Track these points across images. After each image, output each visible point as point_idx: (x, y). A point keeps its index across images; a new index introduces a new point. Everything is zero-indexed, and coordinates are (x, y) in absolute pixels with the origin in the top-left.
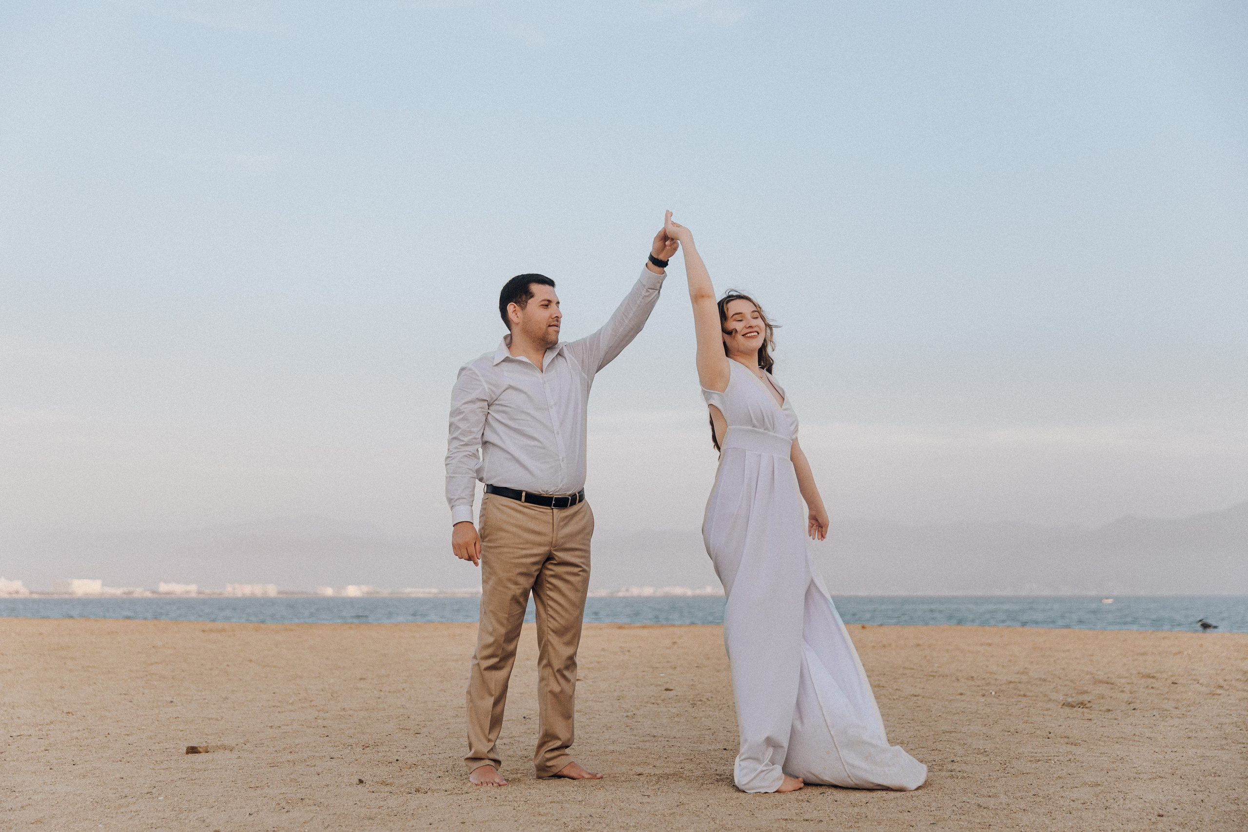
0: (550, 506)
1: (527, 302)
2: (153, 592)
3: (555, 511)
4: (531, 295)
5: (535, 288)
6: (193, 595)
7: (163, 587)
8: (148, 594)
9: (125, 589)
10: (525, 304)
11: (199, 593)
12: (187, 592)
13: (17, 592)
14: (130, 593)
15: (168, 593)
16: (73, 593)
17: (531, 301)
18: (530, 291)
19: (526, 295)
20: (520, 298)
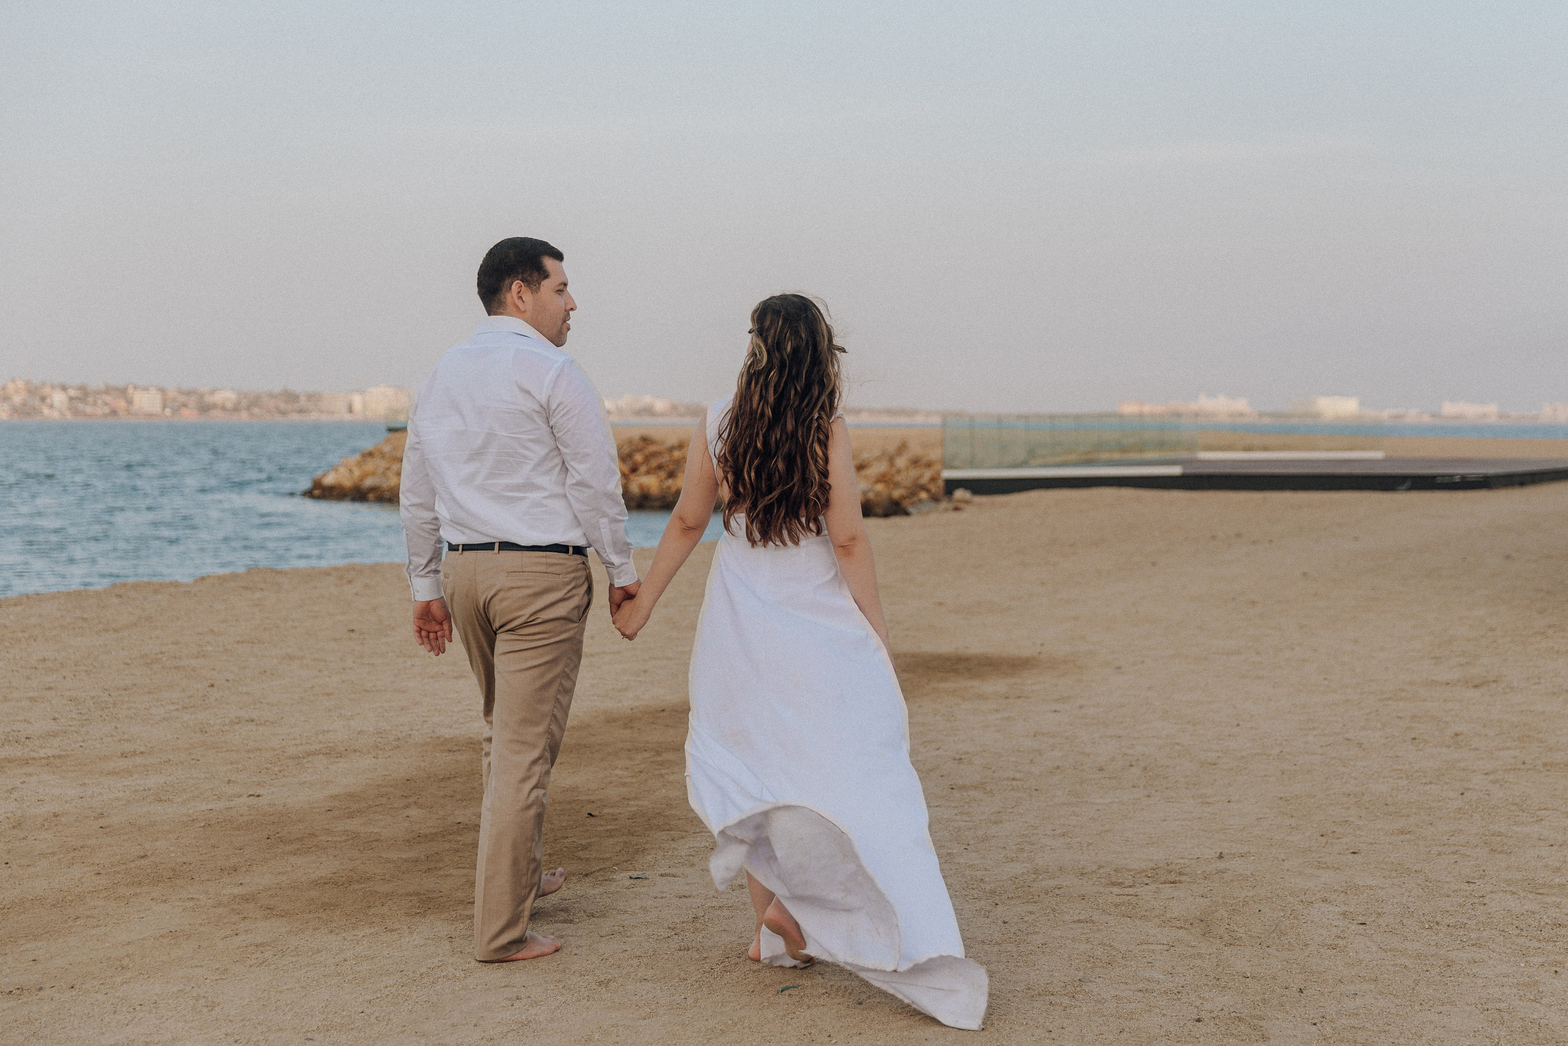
1: (540, 284)
2: (1433, 416)
4: (545, 275)
5: (547, 263)
6: (1493, 420)
7: (1449, 408)
8: (1426, 419)
9: (1394, 411)
10: (537, 285)
11: (1501, 416)
12: (1485, 415)
13: (1241, 415)
14: (1398, 417)
15: (1455, 417)
16: (1317, 415)
17: (545, 283)
18: (545, 268)
19: (540, 274)
20: (529, 275)
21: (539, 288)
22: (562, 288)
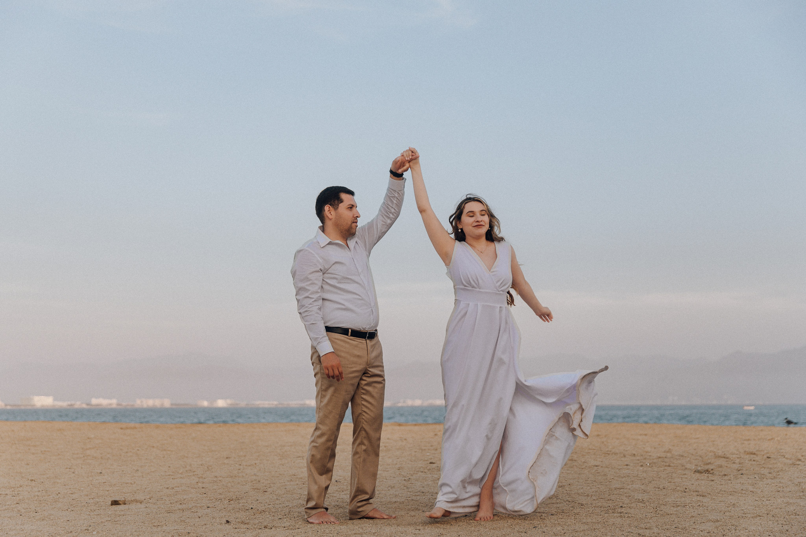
0: (365, 338)
1: (338, 205)
2: (88, 405)
3: (368, 341)
4: (342, 201)
5: (343, 196)
6: (114, 406)
7: (94, 401)
8: (84, 406)
9: (69, 403)
10: (337, 206)
11: (118, 405)
12: (111, 404)
14: (71, 405)
15: (97, 405)
16: (34, 405)
17: (341, 205)
18: (341, 198)
19: (338, 201)
20: (333, 202)
21: (338, 208)
22: (352, 207)
